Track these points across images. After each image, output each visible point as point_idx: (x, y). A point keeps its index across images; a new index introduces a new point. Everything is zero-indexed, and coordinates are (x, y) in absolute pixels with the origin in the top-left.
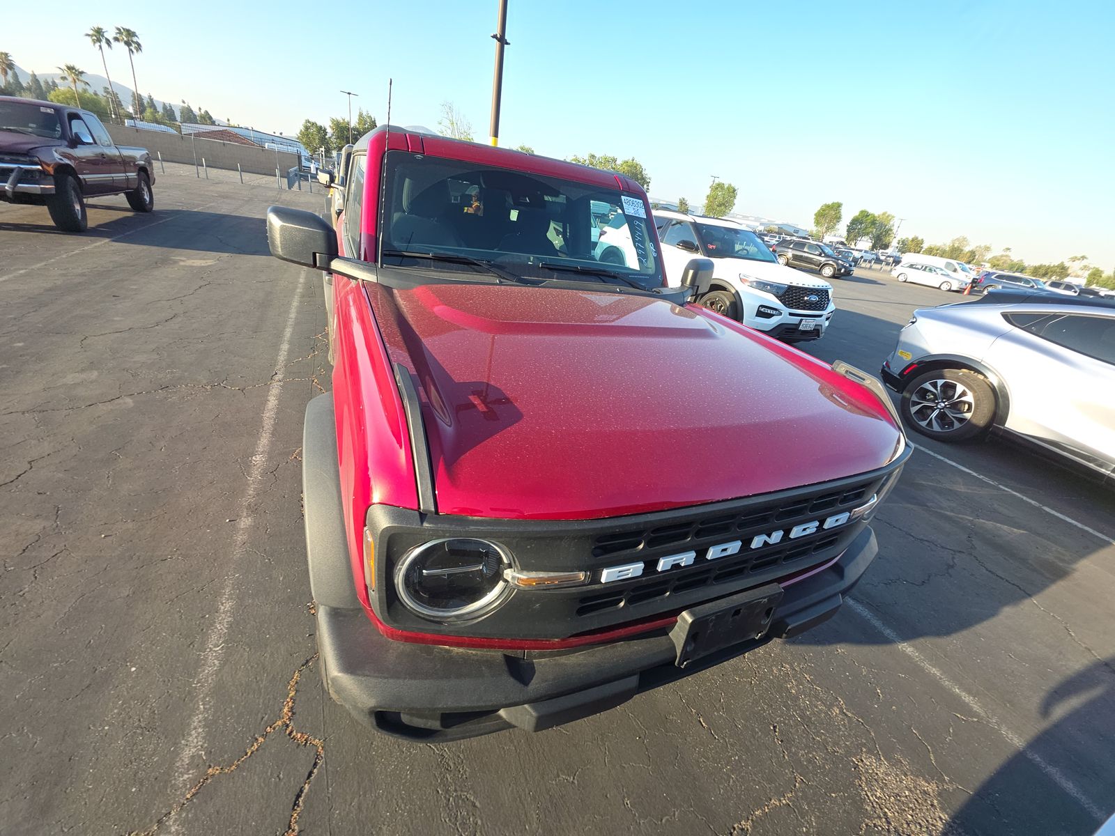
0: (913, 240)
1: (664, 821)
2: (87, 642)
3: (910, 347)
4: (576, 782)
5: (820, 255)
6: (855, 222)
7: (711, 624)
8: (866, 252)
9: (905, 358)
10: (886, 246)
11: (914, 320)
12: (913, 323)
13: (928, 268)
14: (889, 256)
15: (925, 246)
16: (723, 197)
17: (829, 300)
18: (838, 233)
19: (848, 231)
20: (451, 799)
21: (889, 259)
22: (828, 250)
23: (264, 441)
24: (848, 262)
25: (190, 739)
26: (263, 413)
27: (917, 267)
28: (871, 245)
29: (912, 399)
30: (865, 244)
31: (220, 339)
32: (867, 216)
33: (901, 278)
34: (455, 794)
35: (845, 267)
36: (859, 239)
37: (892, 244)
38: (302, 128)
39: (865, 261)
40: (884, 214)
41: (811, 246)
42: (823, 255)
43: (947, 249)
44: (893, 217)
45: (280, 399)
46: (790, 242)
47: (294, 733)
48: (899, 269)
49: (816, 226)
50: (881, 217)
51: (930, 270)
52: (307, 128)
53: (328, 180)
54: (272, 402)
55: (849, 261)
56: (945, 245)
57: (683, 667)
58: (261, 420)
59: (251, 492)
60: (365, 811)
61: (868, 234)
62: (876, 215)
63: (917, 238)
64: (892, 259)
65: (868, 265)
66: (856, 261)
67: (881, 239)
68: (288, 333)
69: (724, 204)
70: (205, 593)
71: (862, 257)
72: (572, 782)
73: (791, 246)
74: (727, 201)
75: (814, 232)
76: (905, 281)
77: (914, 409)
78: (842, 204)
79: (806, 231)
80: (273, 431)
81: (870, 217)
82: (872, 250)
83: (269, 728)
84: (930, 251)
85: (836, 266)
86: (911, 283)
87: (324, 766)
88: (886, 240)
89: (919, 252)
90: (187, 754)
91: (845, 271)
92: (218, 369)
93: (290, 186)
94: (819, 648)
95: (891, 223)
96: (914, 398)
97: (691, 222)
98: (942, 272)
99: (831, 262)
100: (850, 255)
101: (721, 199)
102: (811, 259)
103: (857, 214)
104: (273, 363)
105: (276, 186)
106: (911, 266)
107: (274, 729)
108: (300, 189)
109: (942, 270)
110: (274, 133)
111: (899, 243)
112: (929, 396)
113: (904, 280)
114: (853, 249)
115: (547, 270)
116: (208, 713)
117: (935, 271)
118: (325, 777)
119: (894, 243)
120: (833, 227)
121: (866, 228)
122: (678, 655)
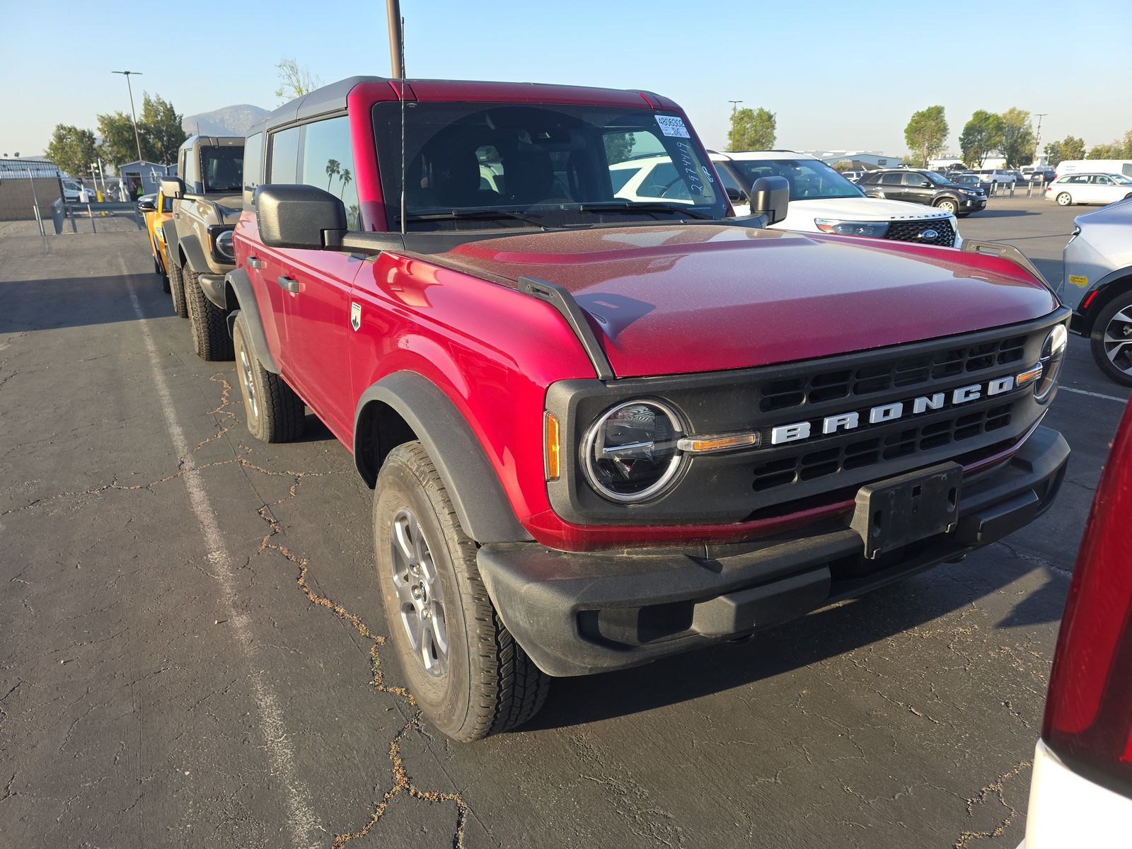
0: (1067, 143)
1: (896, 797)
2: (112, 759)
3: (1084, 269)
4: (779, 781)
5: (928, 187)
6: (970, 131)
7: (892, 502)
8: (999, 172)
9: (1079, 284)
10: (1029, 160)
11: (1078, 230)
12: (1077, 234)
13: (1098, 179)
14: (1038, 173)
15: (1088, 148)
16: (756, 131)
17: (954, 234)
18: (948, 153)
19: (963, 147)
20: (637, 817)
21: (1037, 177)
22: (941, 179)
23: (212, 536)
24: (974, 189)
25: (297, 818)
26: (192, 508)
27: (1081, 179)
28: (1004, 161)
29: (1105, 341)
30: (994, 162)
31: (76, 436)
32: (987, 119)
33: (1063, 201)
34: (639, 812)
35: (971, 198)
36: (984, 156)
37: (1037, 155)
38: (52, 139)
39: (1001, 185)
40: (1012, 111)
41: (910, 176)
42: (932, 186)
43: (1123, 148)
44: (1027, 114)
45: (204, 487)
46: (877, 176)
47: (420, 794)
48: (1054, 189)
49: (912, 148)
50: (1008, 117)
51: (1102, 180)
52: (60, 138)
53: (178, 190)
54: (197, 495)
55: (976, 187)
56: (1117, 142)
57: (873, 558)
58: (194, 516)
59: (228, 591)
60: (540, 841)
61: (995, 146)
62: (1000, 114)
63: (1072, 139)
64: (1042, 176)
65: (1008, 192)
66: (987, 188)
67: (1017, 151)
68: (170, 413)
69: (758, 141)
70: (231, 693)
71: (995, 181)
72: (775, 782)
73: (880, 182)
74: (762, 136)
75: (911, 158)
76: (1070, 204)
77: (1112, 355)
78: (943, 108)
79: (897, 158)
80: (218, 524)
81: (991, 119)
82: (1009, 168)
83: (387, 794)
84: (1097, 155)
85: (956, 199)
86: (1079, 204)
87: (472, 813)
88: (1027, 149)
89: (1082, 159)
90: (302, 831)
91: (972, 204)
92: (96, 471)
93: (58, 229)
94: (1044, 626)
95: (1027, 123)
96: (1108, 339)
97: (725, 162)
98: (1120, 181)
99: (947, 195)
100: (975, 180)
101: (752, 134)
102: (916, 195)
103: (970, 118)
104: (172, 452)
105: (36, 232)
106: (1073, 180)
107: (394, 794)
108: (75, 230)
109: (1119, 177)
110: (6, 155)
111: (1046, 152)
112: (1126, 331)
113: (1067, 202)
114: (978, 172)
115: (590, 214)
116: (305, 794)
117: (1109, 180)
118: (478, 822)
119: (1040, 153)
120: (938, 146)
121: (990, 137)
122: (865, 542)
